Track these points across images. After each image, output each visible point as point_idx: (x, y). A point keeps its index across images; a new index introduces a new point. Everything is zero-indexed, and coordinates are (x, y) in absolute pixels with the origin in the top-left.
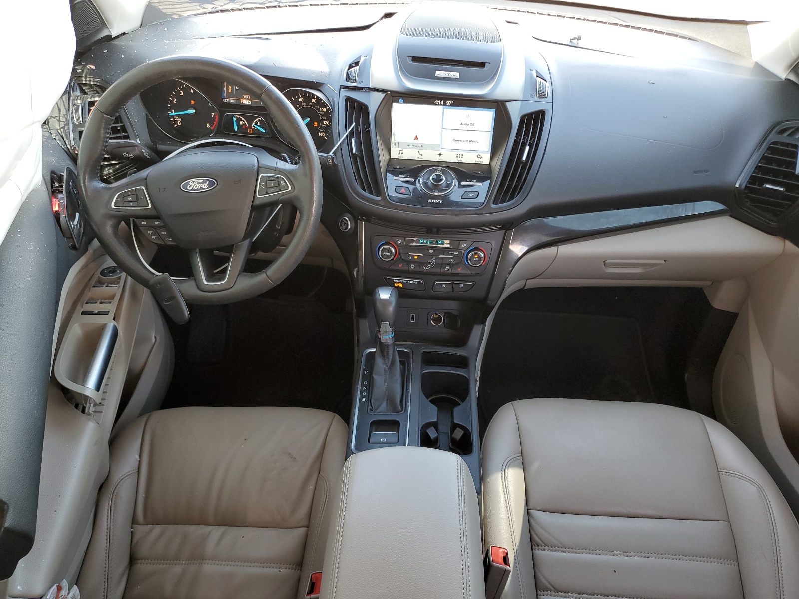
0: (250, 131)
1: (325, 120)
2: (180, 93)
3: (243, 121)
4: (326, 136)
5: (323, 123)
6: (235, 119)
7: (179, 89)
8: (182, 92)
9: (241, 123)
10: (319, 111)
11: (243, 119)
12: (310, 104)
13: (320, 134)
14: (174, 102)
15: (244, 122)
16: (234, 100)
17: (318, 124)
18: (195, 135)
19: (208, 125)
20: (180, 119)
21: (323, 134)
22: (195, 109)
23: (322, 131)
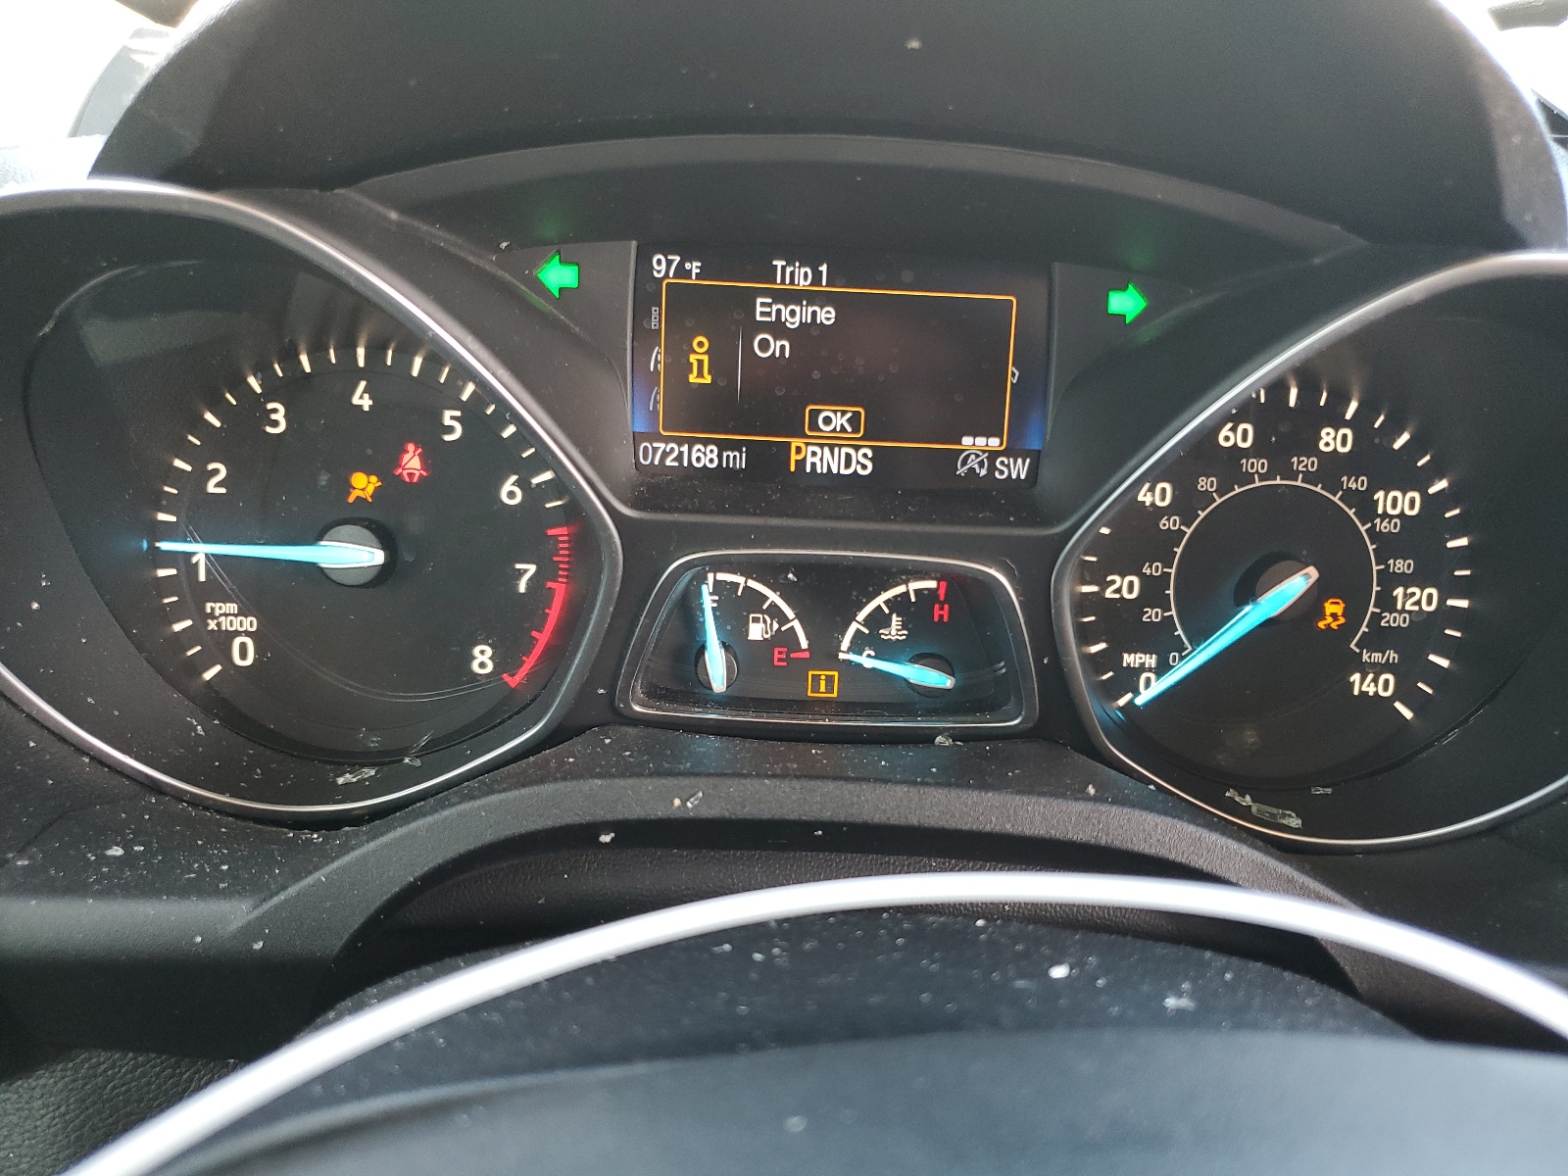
0: (824, 685)
1: (1406, 581)
2: (266, 418)
3: (775, 612)
4: (1404, 692)
5: (1387, 602)
6: (708, 602)
7: (254, 382)
8: (279, 413)
9: (756, 632)
10: (1367, 510)
11: (773, 597)
12: (1310, 463)
13: (1362, 684)
14: (211, 488)
15: (784, 619)
16: (735, 446)
17: (1354, 615)
18: (374, 742)
19: (482, 659)
20: (250, 623)
21: (1382, 686)
22: (385, 537)
23: (1377, 657)
